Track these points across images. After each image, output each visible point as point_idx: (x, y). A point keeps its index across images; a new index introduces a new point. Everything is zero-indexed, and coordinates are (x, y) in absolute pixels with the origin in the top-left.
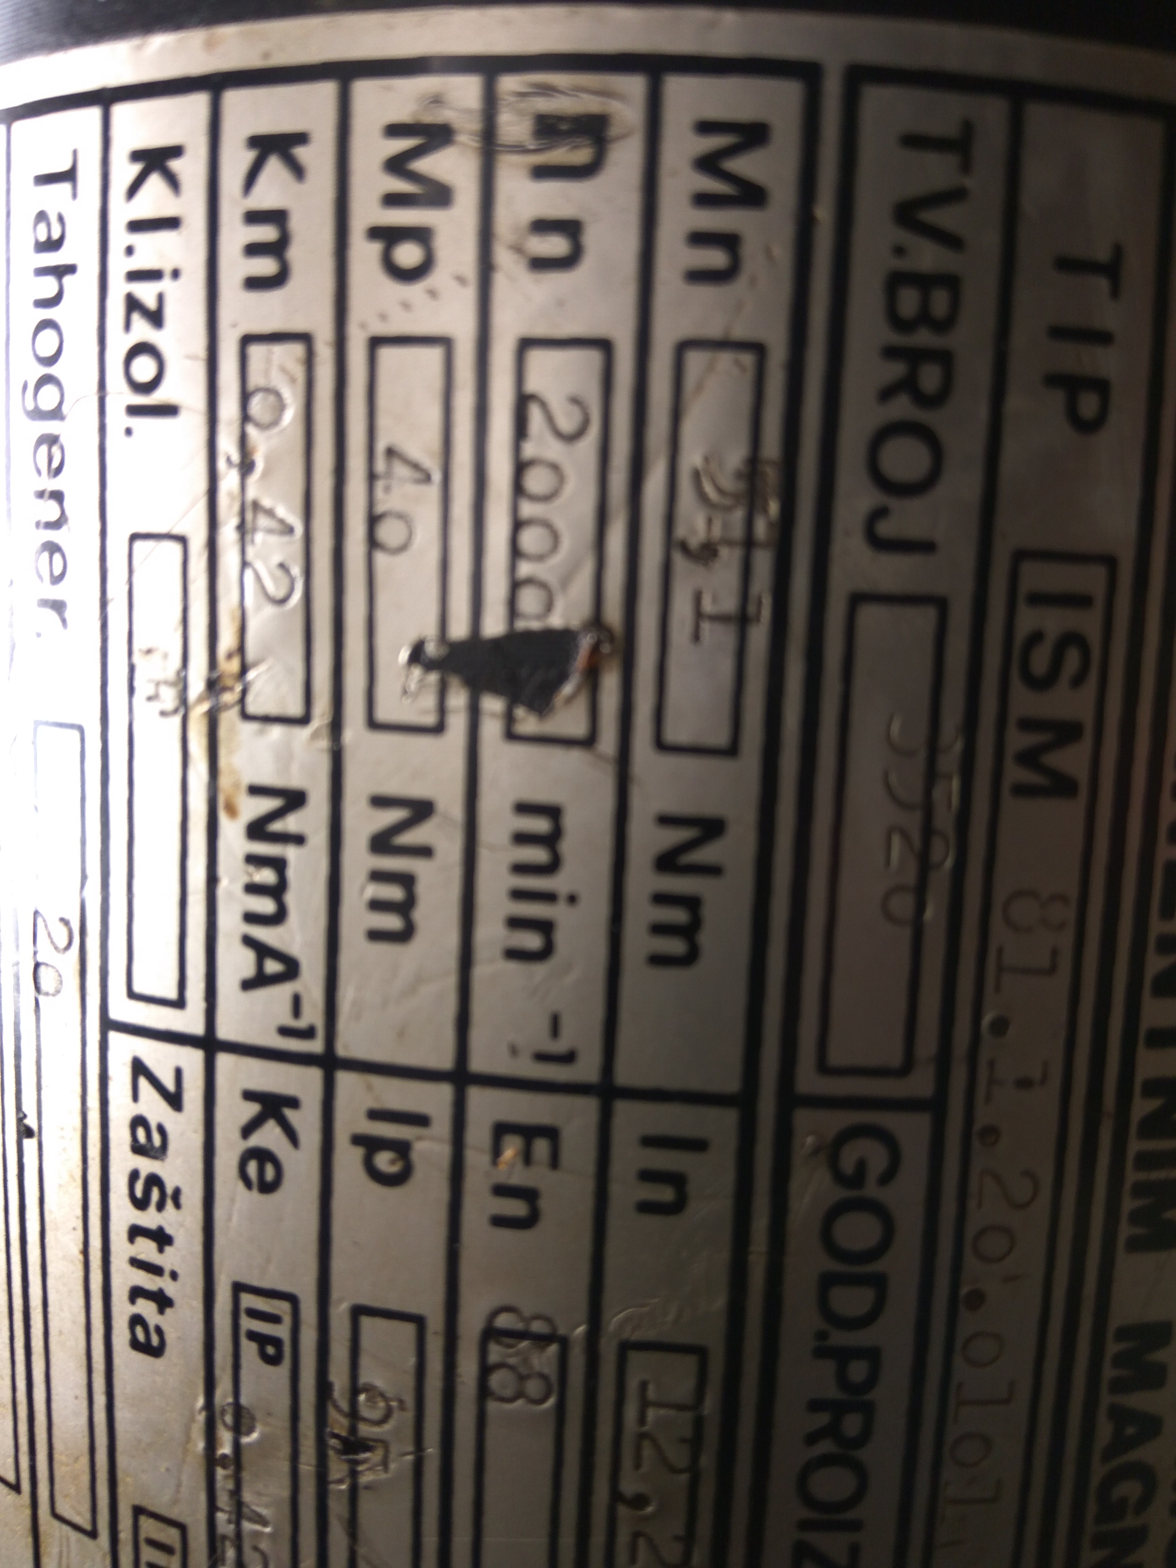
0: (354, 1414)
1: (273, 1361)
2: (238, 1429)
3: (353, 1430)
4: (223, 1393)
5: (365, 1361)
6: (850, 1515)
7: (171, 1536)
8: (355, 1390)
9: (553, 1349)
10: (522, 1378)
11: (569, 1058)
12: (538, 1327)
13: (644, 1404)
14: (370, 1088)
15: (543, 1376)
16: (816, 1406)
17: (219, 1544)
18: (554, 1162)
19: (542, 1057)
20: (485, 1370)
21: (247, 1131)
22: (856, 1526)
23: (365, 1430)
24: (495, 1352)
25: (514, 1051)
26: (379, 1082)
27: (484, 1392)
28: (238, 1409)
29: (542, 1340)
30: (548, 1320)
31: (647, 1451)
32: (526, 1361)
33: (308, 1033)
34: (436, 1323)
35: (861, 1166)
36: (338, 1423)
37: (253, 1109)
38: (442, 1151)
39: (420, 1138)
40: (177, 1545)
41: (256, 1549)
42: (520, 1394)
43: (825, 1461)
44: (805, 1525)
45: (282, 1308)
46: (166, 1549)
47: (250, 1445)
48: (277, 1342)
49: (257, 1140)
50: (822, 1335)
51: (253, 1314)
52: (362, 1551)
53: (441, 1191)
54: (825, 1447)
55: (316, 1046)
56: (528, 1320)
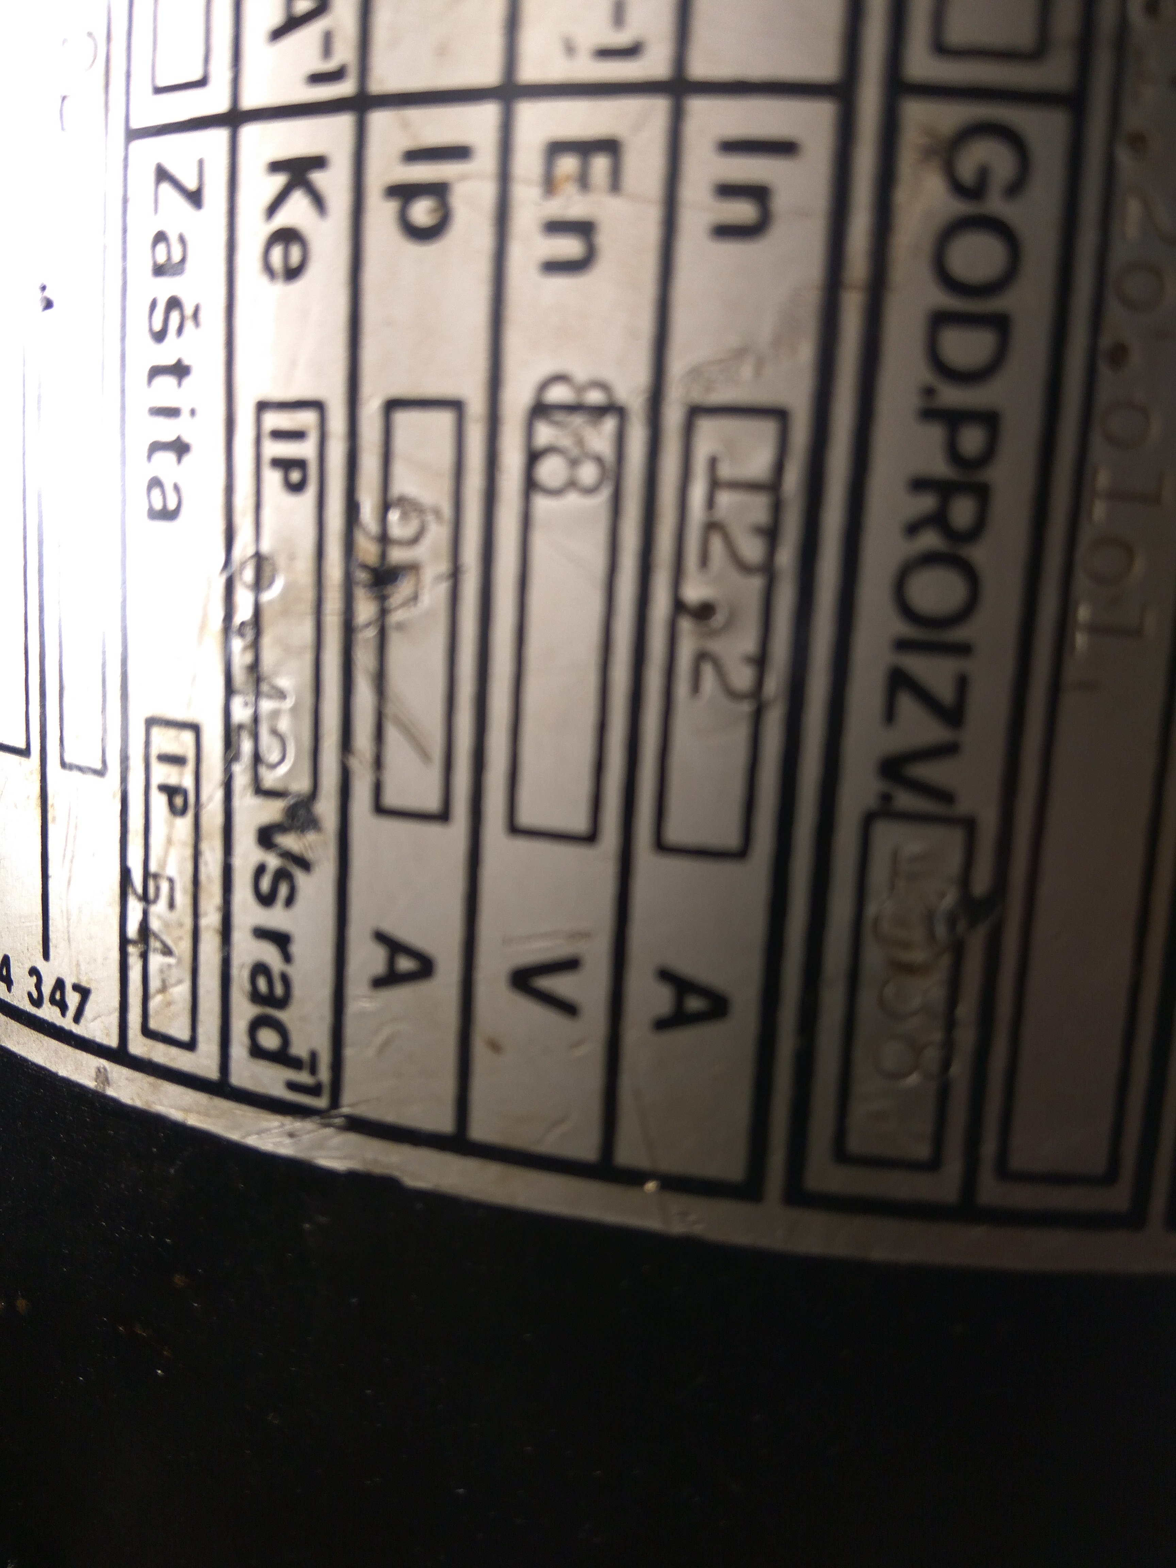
0: (384, 539)
1: (297, 488)
2: (258, 586)
3: (383, 555)
4: (244, 547)
5: (399, 469)
6: (958, 634)
7: (183, 743)
8: (386, 506)
9: (609, 424)
10: (574, 463)
11: (632, 51)
12: (595, 397)
13: (715, 484)
14: (405, 125)
15: (599, 460)
16: (919, 484)
17: (234, 734)
18: (615, 184)
19: (605, 53)
20: (533, 457)
21: (273, 209)
22: (963, 650)
23: (397, 555)
24: (545, 434)
25: (570, 49)
26: (414, 114)
27: (531, 485)
28: (259, 559)
29: (599, 412)
30: (603, 386)
31: (717, 545)
32: (580, 442)
33: (336, 76)
34: (476, 406)
35: (983, 174)
36: (368, 550)
37: (279, 180)
38: (487, 191)
39: (464, 178)
40: (191, 755)
41: (274, 732)
42: (572, 484)
43: (929, 559)
44: (903, 645)
45: (306, 419)
46: (177, 760)
47: (271, 602)
48: (300, 464)
49: (284, 218)
50: (929, 392)
51: (279, 435)
52: (390, 709)
53: (485, 240)
54: (930, 540)
55: (345, 88)
56: (581, 389)
